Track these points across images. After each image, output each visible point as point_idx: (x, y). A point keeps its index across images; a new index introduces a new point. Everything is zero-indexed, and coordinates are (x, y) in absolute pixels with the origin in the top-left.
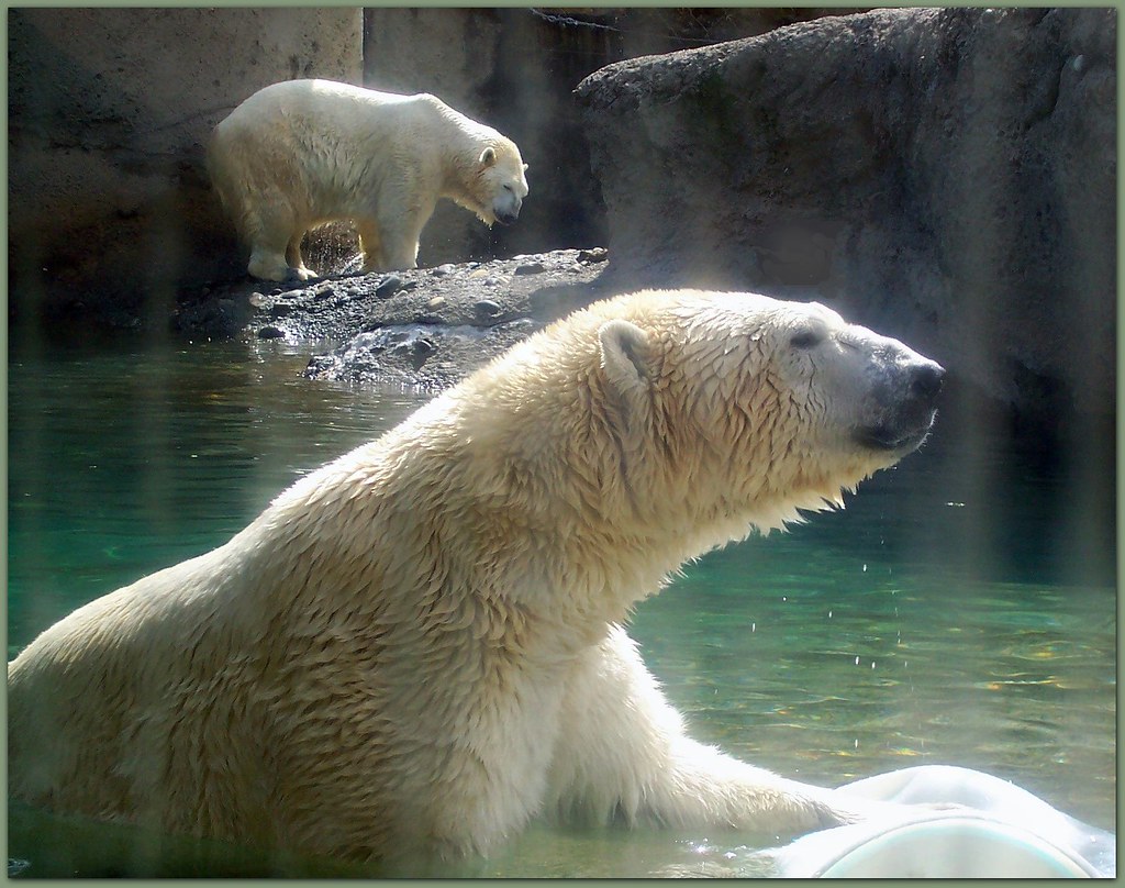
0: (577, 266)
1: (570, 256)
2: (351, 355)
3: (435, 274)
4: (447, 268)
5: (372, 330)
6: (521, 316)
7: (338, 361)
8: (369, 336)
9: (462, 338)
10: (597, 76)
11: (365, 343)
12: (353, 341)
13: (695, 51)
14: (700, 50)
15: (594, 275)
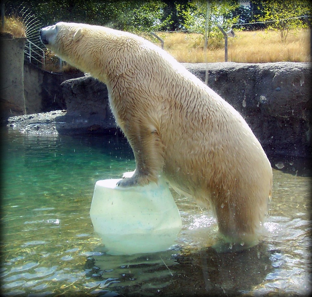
0: (62, 113)
1: (60, 111)
2: (26, 129)
3: (38, 115)
4: (39, 114)
5: (30, 124)
6: (54, 121)
7: (24, 130)
8: (29, 125)
9: (44, 125)
10: (64, 82)
11: (29, 127)
12: (26, 126)
13: (80, 78)
14: (81, 78)
15: (65, 114)
